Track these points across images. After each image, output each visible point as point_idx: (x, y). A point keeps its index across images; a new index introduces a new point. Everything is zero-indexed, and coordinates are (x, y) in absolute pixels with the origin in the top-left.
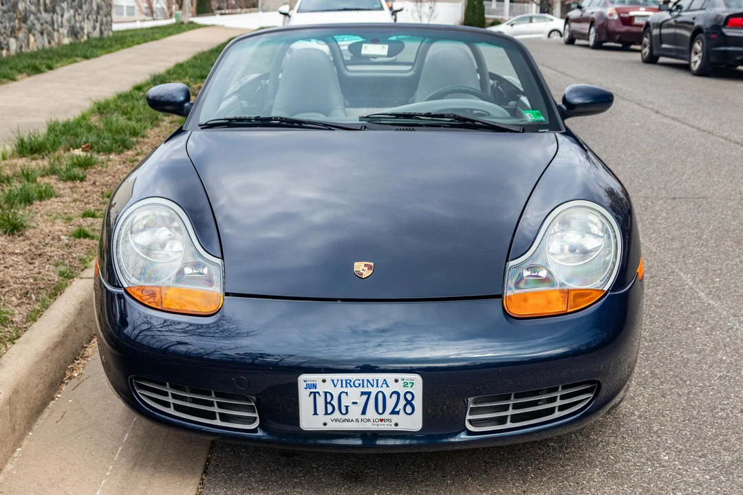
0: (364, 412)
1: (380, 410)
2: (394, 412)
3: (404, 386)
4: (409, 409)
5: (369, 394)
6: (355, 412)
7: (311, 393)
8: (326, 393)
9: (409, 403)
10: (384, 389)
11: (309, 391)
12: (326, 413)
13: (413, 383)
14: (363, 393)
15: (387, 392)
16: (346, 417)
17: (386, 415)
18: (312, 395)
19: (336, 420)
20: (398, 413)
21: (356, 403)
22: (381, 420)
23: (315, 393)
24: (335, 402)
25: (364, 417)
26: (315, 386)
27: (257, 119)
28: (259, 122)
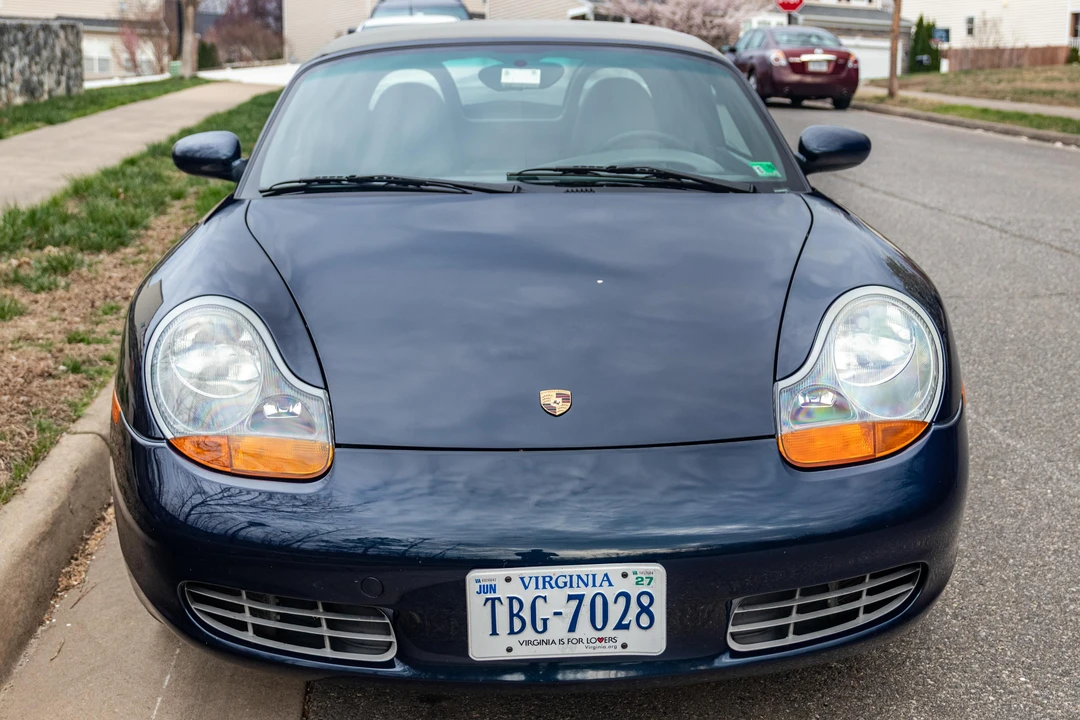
0: (572, 628)
1: (599, 625)
2: (620, 626)
3: (637, 583)
4: (645, 620)
5: (580, 598)
6: (558, 628)
7: (487, 600)
8: (511, 599)
9: (645, 610)
10: (605, 590)
11: (484, 596)
12: (512, 632)
13: (652, 579)
14: (571, 598)
15: (610, 595)
16: (544, 637)
17: (608, 632)
18: (489, 603)
19: (528, 643)
20: (627, 627)
21: (560, 614)
22: (600, 640)
23: (493, 600)
24: (526, 614)
25: (572, 635)
26: (493, 589)
27: (351, 179)
28: (354, 184)
